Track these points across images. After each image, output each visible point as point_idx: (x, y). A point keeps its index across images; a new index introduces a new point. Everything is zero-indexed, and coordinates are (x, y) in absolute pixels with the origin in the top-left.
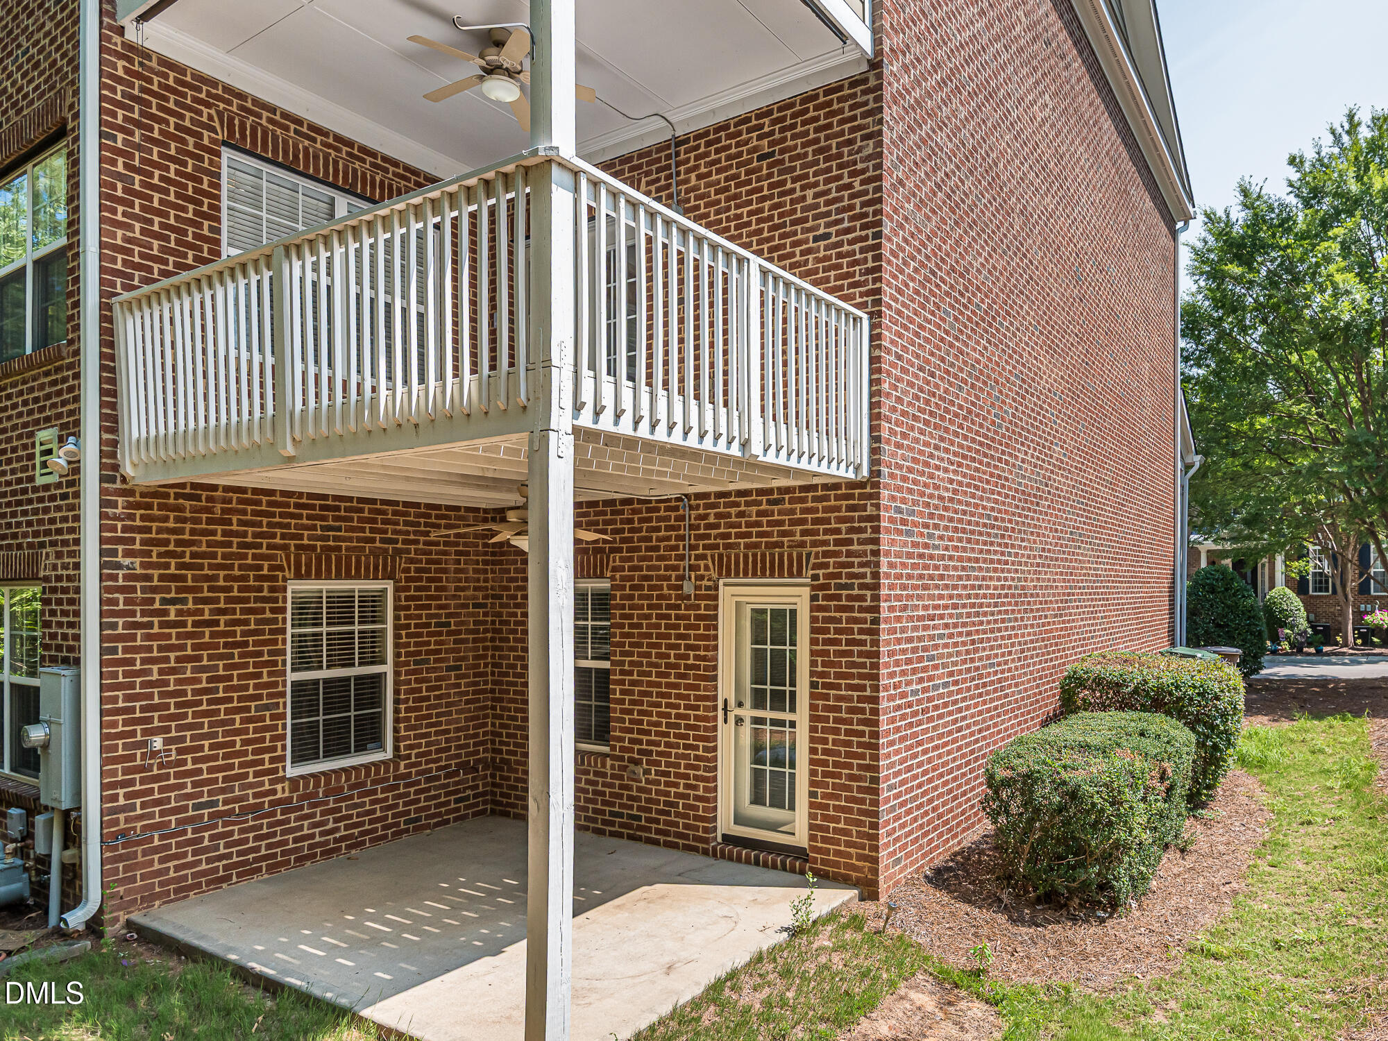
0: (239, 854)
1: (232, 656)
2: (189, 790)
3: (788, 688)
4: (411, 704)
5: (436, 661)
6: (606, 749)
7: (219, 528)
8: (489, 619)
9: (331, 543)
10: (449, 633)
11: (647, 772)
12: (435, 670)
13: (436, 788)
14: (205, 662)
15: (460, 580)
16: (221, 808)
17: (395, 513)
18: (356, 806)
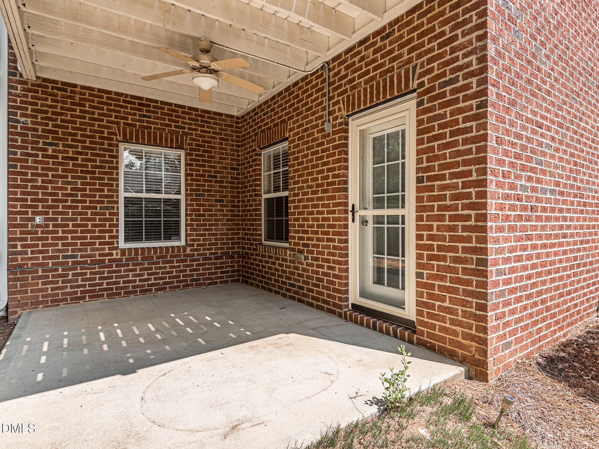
0: (90, 285)
1: (86, 178)
2: (60, 247)
3: (400, 194)
4: (194, 217)
5: (208, 196)
6: (287, 245)
7: (78, 108)
8: (240, 177)
9: (145, 124)
10: (216, 182)
11: (306, 258)
12: (208, 200)
13: (209, 264)
14: (69, 179)
15: (222, 154)
16: (79, 259)
17: (183, 112)
18: (161, 268)
